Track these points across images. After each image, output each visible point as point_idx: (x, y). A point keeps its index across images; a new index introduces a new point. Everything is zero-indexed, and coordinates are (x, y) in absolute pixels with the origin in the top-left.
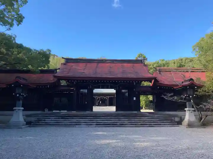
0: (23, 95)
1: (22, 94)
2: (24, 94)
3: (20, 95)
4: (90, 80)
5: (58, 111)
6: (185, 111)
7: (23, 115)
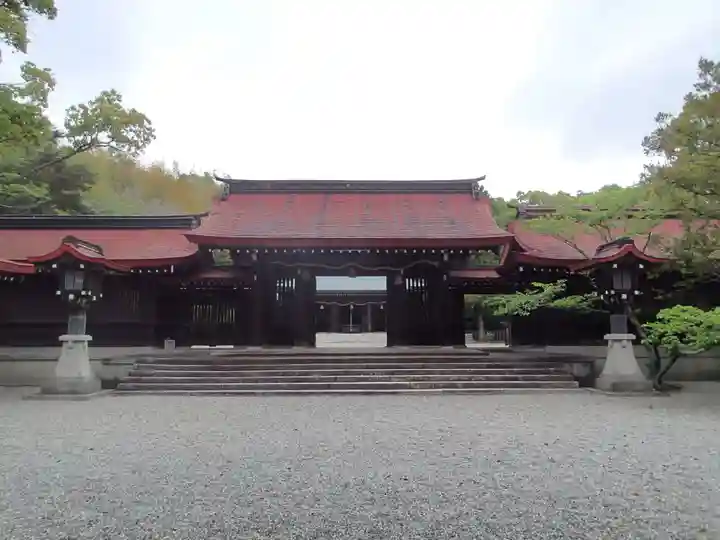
0: (87, 296)
1: (83, 293)
2: (90, 293)
3: (78, 295)
4: (303, 248)
5: (208, 347)
6: (606, 343)
7: (90, 360)
